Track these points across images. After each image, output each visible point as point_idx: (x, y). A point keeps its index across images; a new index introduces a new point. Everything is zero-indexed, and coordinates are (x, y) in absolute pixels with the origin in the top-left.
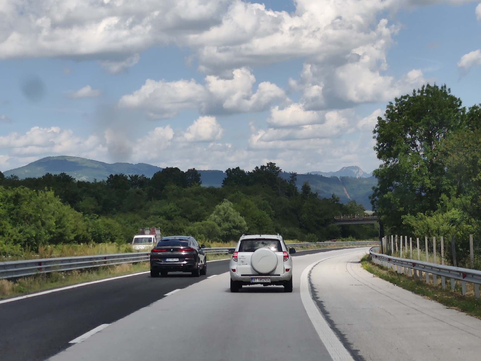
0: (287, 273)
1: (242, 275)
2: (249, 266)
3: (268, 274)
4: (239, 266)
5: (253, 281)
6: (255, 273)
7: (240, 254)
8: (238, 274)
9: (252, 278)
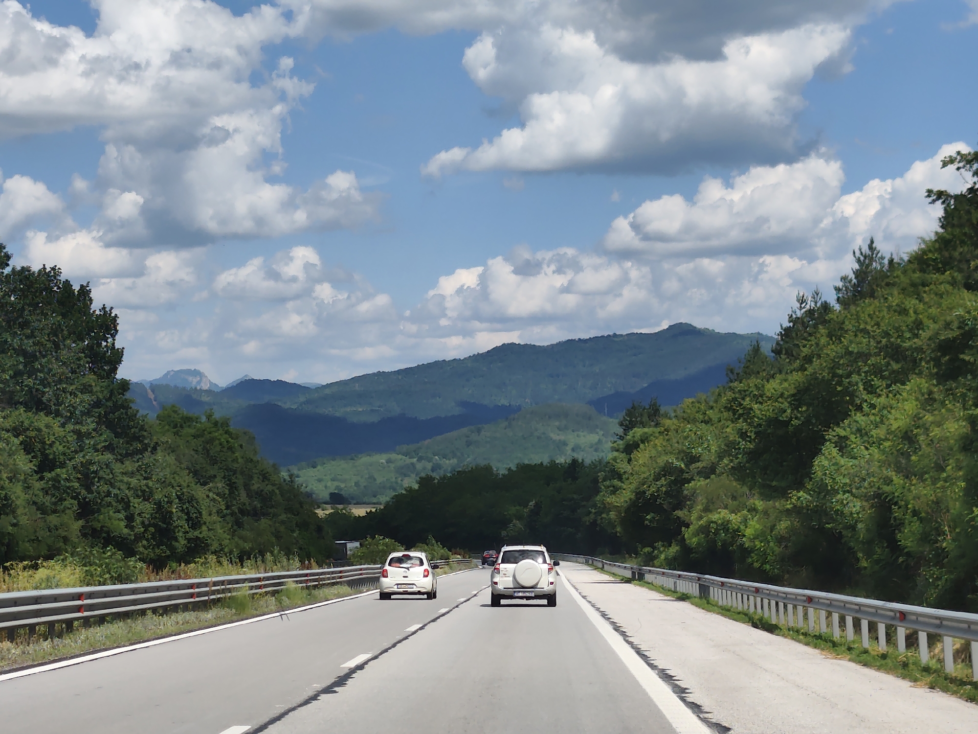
0: (551, 587)
1: (505, 588)
2: (511, 579)
3: (532, 588)
4: (501, 579)
5: (516, 595)
6: (517, 586)
7: (503, 566)
8: (500, 587)
9: (515, 592)
